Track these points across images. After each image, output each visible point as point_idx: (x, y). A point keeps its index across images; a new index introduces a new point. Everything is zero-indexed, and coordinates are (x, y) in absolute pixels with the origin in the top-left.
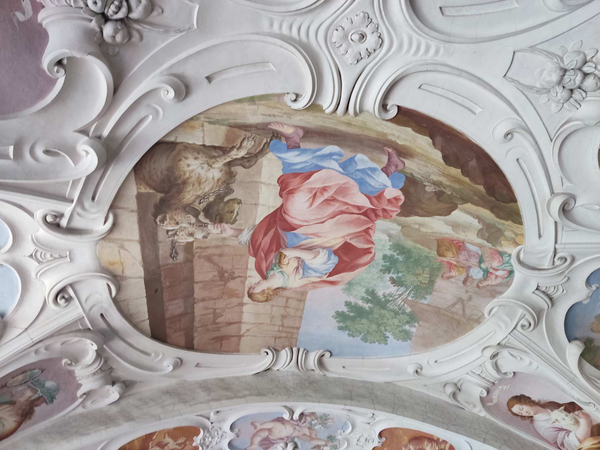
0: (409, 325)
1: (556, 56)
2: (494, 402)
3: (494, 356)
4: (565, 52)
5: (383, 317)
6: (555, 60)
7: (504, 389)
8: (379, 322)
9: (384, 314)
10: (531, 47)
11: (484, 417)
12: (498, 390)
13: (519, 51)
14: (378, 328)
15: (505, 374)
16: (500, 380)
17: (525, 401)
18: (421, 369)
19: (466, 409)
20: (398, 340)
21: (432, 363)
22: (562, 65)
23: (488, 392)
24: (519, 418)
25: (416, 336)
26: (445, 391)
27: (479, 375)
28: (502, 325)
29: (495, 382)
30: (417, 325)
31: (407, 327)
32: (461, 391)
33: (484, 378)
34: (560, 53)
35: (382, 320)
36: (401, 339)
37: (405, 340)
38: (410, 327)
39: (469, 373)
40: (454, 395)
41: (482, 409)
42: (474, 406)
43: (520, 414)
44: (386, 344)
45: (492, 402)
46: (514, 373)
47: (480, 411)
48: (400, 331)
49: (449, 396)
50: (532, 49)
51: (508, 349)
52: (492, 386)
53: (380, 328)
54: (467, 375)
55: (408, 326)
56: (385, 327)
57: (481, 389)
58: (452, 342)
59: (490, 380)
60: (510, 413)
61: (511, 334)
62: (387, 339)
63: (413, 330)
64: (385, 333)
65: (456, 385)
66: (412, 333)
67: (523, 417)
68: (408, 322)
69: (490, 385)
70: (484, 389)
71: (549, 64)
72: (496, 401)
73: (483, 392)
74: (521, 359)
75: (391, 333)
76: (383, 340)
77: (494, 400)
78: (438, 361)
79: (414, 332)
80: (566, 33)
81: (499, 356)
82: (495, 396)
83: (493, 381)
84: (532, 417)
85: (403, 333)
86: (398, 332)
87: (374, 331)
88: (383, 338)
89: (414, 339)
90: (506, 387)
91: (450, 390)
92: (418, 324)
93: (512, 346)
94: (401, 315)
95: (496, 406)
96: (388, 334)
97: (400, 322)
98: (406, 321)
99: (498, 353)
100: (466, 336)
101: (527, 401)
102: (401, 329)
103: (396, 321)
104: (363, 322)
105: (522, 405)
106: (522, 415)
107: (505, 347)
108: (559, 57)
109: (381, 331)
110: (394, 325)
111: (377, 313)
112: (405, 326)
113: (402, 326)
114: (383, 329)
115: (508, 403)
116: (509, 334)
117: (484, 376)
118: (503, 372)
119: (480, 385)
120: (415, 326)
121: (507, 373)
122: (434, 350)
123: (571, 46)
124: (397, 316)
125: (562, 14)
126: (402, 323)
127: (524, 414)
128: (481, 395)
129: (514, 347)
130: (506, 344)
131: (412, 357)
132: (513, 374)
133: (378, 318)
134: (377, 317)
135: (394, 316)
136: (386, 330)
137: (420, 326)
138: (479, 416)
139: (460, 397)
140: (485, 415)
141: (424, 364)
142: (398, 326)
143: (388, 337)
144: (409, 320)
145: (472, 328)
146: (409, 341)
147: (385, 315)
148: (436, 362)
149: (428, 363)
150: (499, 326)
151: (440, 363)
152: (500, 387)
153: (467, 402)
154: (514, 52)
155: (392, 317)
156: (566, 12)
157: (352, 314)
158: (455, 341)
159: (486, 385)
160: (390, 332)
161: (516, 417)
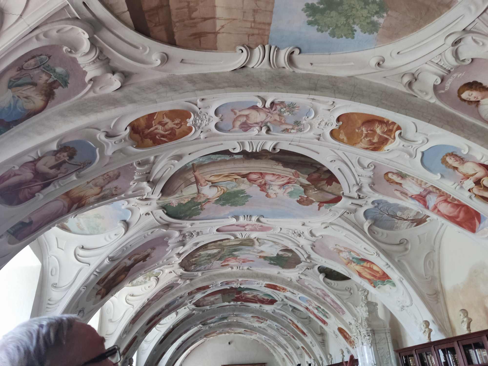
0: (377, 15)
2: (446, 90)
3: (456, 43)
5: (353, 8)
7: (459, 76)
8: (348, 14)
11: (434, 103)
12: (452, 78)
14: (347, 20)
15: (463, 61)
16: (457, 68)
17: (476, 86)
18: (383, 61)
19: (419, 97)
20: (365, 33)
21: (394, 54)
23: (442, 80)
24: (466, 104)
25: (383, 27)
26: (402, 81)
27: (437, 63)
29: (451, 70)
30: (385, 15)
31: (375, 18)
32: (417, 80)
33: (441, 66)
35: (351, 11)
36: (368, 32)
37: (372, 32)
38: (378, 17)
39: (428, 63)
40: (410, 84)
41: (434, 96)
42: (427, 94)
43: (468, 100)
44: (353, 38)
45: (444, 90)
46: (473, 60)
47: (431, 98)
48: (368, 23)
49: (405, 86)
51: (472, 35)
52: (447, 74)
53: (349, 20)
54: (427, 66)
56: (353, 20)
57: (436, 77)
58: (418, 31)
59: (447, 68)
60: (459, 99)
61: (480, 17)
62: (355, 32)
63: (381, 21)
64: (353, 26)
65: (413, 74)
66: (380, 24)
67: (470, 102)
68: (377, 13)
69: (446, 73)
70: (439, 77)
72: (448, 88)
73: (438, 80)
74: (483, 44)
75: (359, 25)
76: (350, 34)
77: (446, 88)
78: (400, 53)
79: (381, 23)
81: (462, 43)
82: (448, 84)
83: (449, 69)
84: (479, 101)
85: (371, 25)
86: (366, 24)
87: (342, 25)
88: (350, 32)
89: (380, 30)
90: (460, 74)
91: (406, 79)
93: (478, 31)
95: (448, 93)
96: (356, 27)
97: (369, 13)
99: (461, 39)
100: (432, 24)
101: (478, 87)
102: (369, 21)
103: (365, 12)
104: (332, 15)
105: (471, 91)
106: (470, 100)
107: (470, 32)
109: (349, 24)
113: (370, 17)
114: (351, 21)
115: (459, 90)
116: (478, 17)
117: (441, 64)
118: (461, 59)
119: (436, 74)
120: (383, 17)
121: (465, 60)
122: (398, 41)
124: (367, 7)
126: (371, 14)
127: (472, 99)
128: (435, 83)
129: (480, 32)
130: (471, 30)
131: (376, 49)
132: (471, 60)
133: (347, 10)
134: (346, 8)
135: (363, 7)
136: (354, 23)
137: (388, 15)
138: (430, 103)
139: (415, 86)
140: (435, 102)
141: (387, 56)
142: (367, 17)
143: (356, 31)
144: (378, 10)
145: (441, 14)
146: (375, 34)
148: (398, 53)
149: (391, 55)
150: (470, 9)
151: (402, 54)
152: (455, 75)
153: (421, 91)
155: (362, 8)
157: (321, 6)
158: (421, 29)
159: (442, 73)
160: (357, 25)
161: (463, 102)
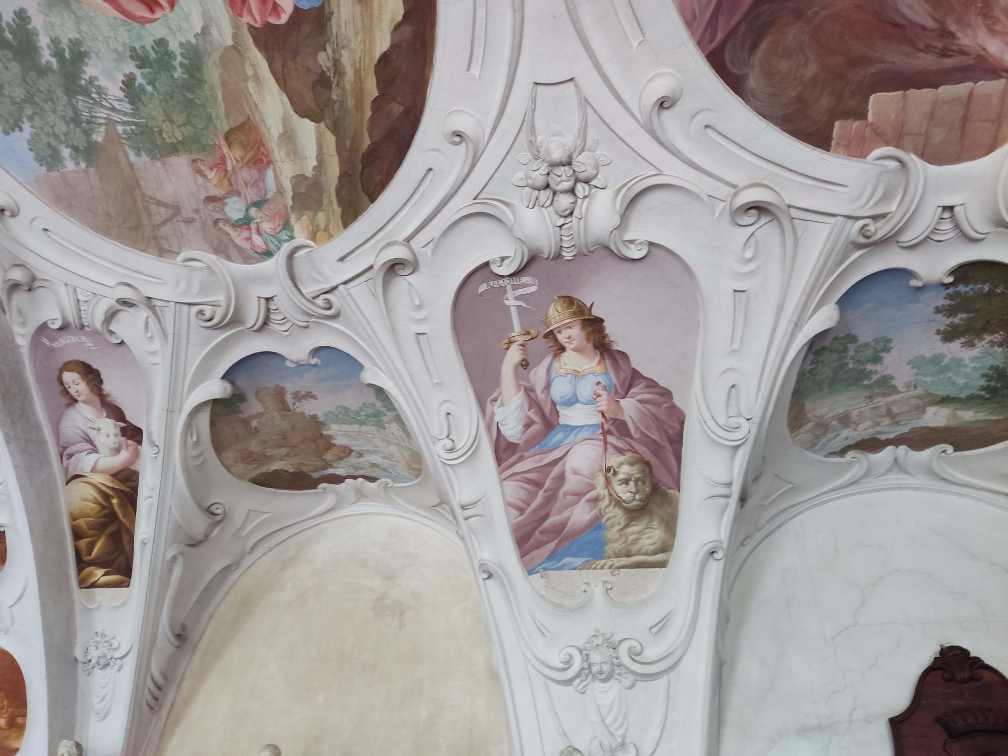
1: (585, 140)
4: (592, 150)
6: (579, 142)
9: (58, 99)
10: (586, 99)
13: (576, 86)
22: (574, 156)
28: (183, 286)
34: (589, 144)
50: (585, 102)
55: (71, 153)
71: (572, 138)
80: (616, 137)
92: (87, 167)
94: (78, 130)
98: (75, 144)
108: (584, 145)
110: (52, 127)
111: (50, 85)
112: (66, 147)
123: (601, 153)
125: (638, 116)
147: (56, 102)
154: (572, 79)
156: (641, 121)
